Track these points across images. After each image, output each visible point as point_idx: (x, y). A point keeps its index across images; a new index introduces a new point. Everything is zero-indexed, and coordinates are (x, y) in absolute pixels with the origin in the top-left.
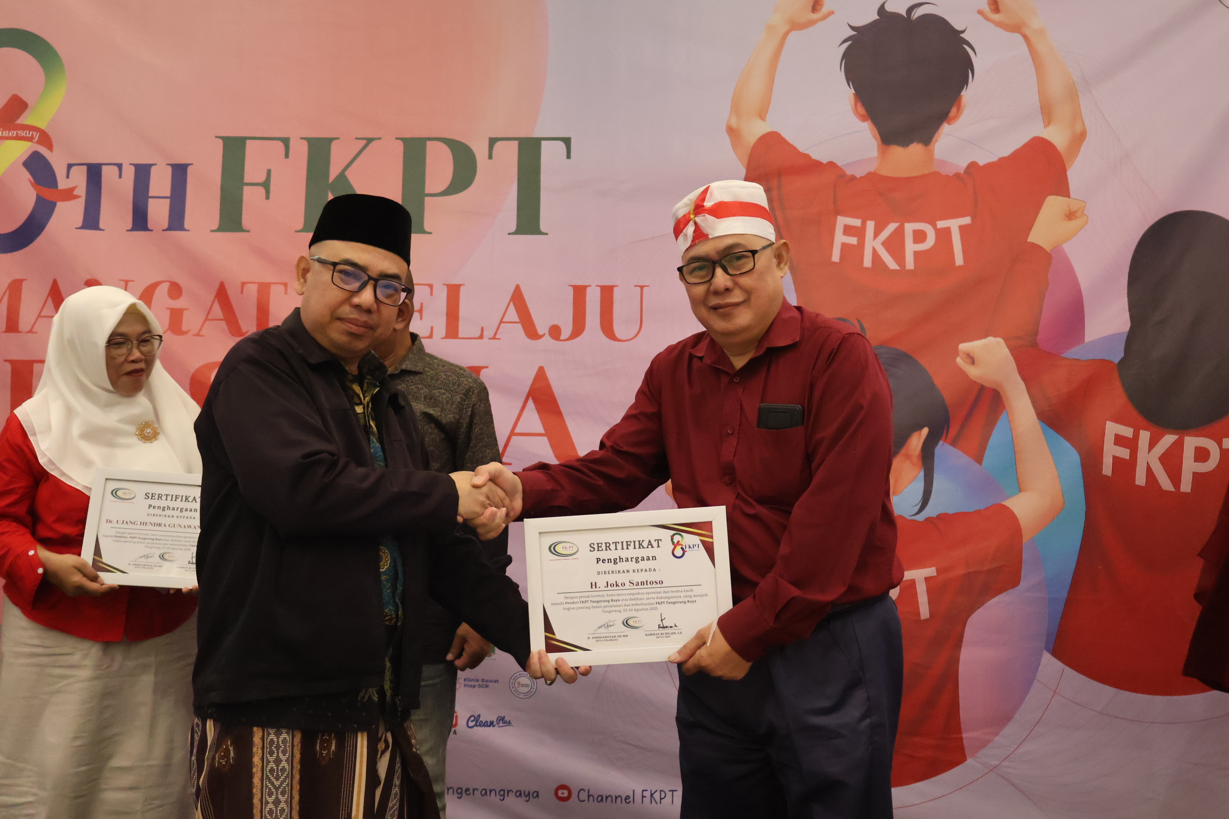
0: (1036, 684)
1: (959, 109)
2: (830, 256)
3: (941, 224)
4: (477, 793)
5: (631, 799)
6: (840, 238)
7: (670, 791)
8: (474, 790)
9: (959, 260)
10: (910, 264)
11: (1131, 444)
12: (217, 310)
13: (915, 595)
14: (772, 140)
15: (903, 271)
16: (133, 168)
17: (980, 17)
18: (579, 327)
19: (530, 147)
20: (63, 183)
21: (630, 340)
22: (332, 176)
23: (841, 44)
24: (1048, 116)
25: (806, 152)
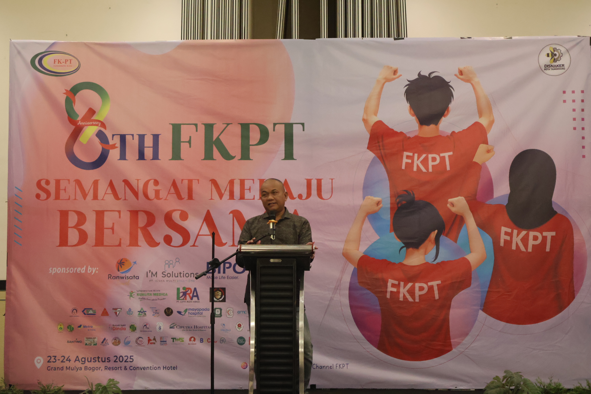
0: (477, 322)
1: (448, 111)
2: (401, 167)
3: (442, 155)
5: (332, 367)
6: (405, 160)
7: (346, 364)
9: (448, 168)
10: (430, 170)
11: (510, 235)
12: (172, 190)
13: (433, 291)
14: (380, 123)
15: (428, 173)
16: (138, 136)
17: (455, 77)
18: (309, 195)
19: (289, 127)
20: (111, 142)
21: (329, 199)
22: (214, 138)
23: (404, 87)
24: (481, 114)
25: (392, 128)
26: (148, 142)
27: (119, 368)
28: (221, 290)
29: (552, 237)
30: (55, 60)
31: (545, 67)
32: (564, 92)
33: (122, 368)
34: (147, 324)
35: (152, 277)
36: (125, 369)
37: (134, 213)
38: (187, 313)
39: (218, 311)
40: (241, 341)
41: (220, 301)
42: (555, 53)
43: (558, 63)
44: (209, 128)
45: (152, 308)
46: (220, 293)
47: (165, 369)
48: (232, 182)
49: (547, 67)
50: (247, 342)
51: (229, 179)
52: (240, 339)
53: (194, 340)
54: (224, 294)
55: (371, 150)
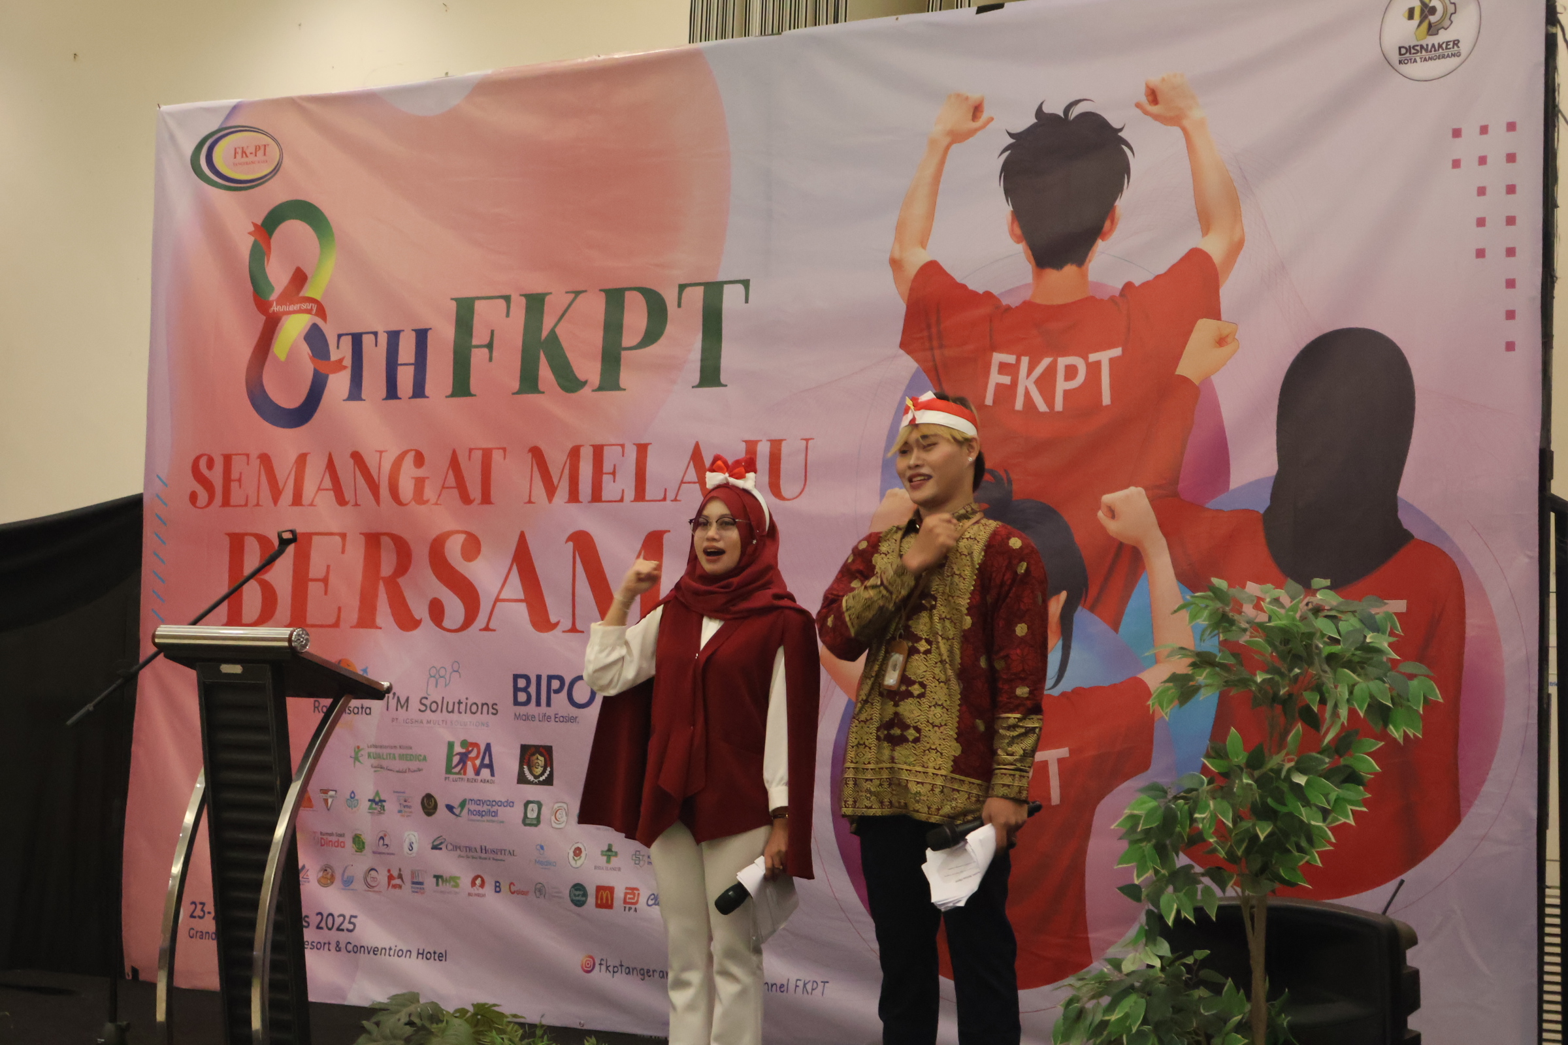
1: (1113, 222)
2: (985, 398)
3: (1093, 357)
4: (657, 975)
5: (785, 988)
6: (996, 378)
7: (822, 982)
8: (654, 971)
9: (1106, 400)
10: (1059, 406)
12: (451, 480)
13: (1047, 779)
14: (932, 269)
15: (1051, 414)
16: (386, 336)
17: (1138, 112)
19: (714, 291)
20: (334, 356)
21: (794, 498)
22: (545, 333)
23: (1001, 154)
24: (1206, 222)
25: (963, 282)
26: (407, 351)
27: (325, 944)
28: (543, 751)
30: (235, 149)
31: (1400, 54)
32: (1457, 133)
33: (332, 947)
34: (385, 835)
35: (397, 710)
36: (338, 949)
37: (373, 540)
38: (465, 811)
39: (533, 810)
40: (578, 895)
41: (540, 783)
43: (1443, 37)
44: (535, 303)
45: (397, 792)
46: (541, 760)
47: (420, 956)
48: (575, 454)
49: (1407, 53)
50: (591, 900)
51: (570, 446)
52: (576, 890)
53: (482, 885)
54: (549, 762)
55: (909, 353)
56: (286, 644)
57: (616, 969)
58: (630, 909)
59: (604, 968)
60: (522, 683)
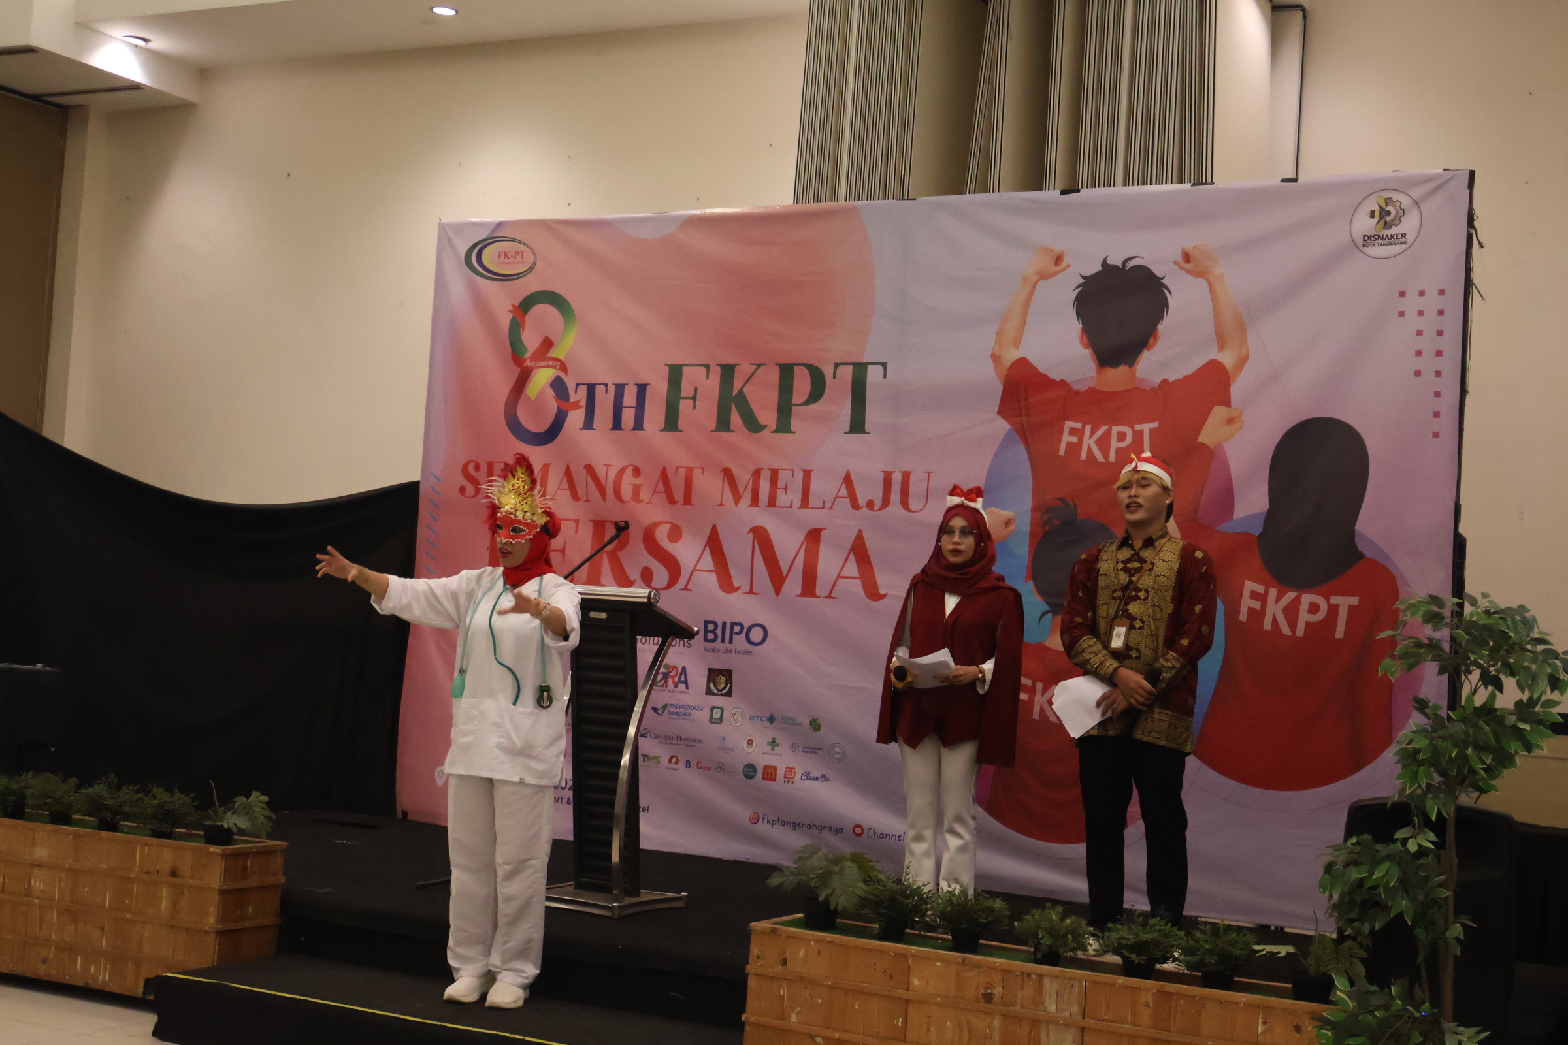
1: (1155, 338)
2: (1058, 450)
3: (1138, 427)
4: (805, 827)
5: (902, 838)
6: (1066, 438)
8: (803, 825)
10: (1112, 458)
11: (1262, 598)
12: (661, 487)
14: (1023, 363)
15: (1107, 462)
16: (614, 387)
17: (1176, 267)
18: (886, 502)
19: (860, 370)
20: (573, 398)
22: (735, 391)
23: (1075, 289)
24: (1222, 343)
25: (1045, 373)
26: (630, 398)
27: (559, 799)
28: (725, 673)
29: (1351, 607)
30: (500, 253)
31: (1364, 240)
32: (1402, 294)
33: (563, 801)
37: (599, 525)
38: (667, 711)
39: (717, 713)
40: (750, 772)
41: (723, 695)
42: (1389, 208)
43: (1394, 230)
44: (728, 372)
46: (723, 679)
48: (757, 474)
49: (1369, 240)
50: (759, 775)
51: (752, 468)
52: (749, 768)
53: (677, 763)
54: (729, 681)
55: (1005, 418)
56: (646, 600)
57: (774, 822)
58: (788, 782)
59: (766, 821)
60: (711, 627)
